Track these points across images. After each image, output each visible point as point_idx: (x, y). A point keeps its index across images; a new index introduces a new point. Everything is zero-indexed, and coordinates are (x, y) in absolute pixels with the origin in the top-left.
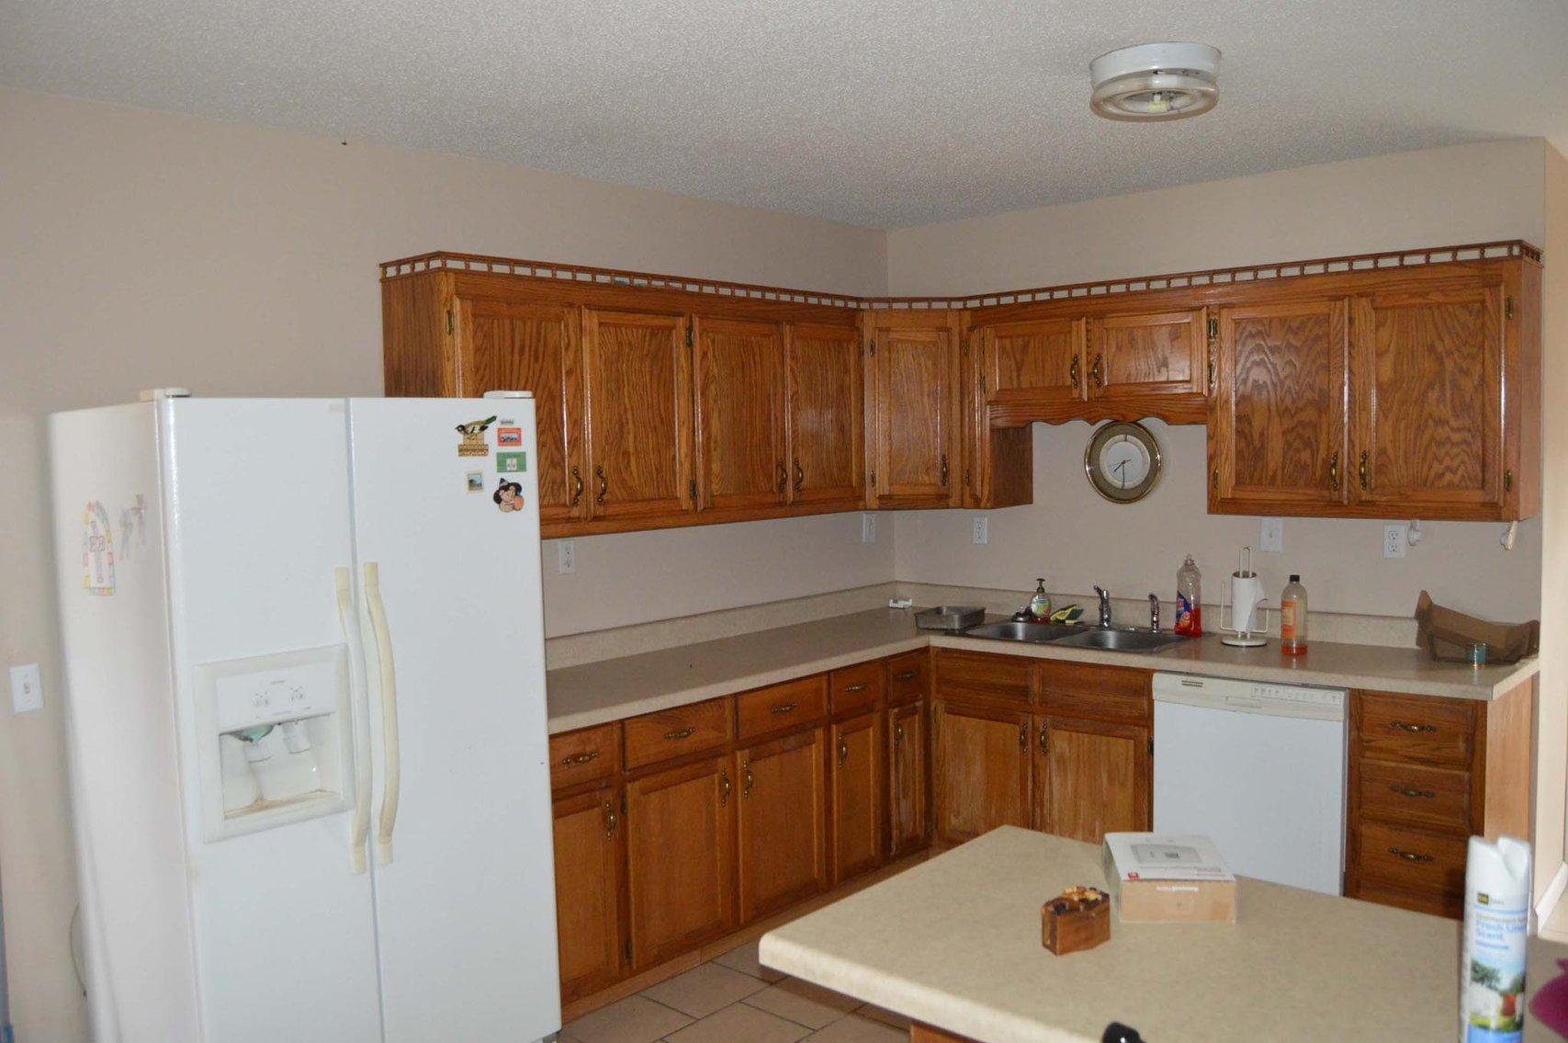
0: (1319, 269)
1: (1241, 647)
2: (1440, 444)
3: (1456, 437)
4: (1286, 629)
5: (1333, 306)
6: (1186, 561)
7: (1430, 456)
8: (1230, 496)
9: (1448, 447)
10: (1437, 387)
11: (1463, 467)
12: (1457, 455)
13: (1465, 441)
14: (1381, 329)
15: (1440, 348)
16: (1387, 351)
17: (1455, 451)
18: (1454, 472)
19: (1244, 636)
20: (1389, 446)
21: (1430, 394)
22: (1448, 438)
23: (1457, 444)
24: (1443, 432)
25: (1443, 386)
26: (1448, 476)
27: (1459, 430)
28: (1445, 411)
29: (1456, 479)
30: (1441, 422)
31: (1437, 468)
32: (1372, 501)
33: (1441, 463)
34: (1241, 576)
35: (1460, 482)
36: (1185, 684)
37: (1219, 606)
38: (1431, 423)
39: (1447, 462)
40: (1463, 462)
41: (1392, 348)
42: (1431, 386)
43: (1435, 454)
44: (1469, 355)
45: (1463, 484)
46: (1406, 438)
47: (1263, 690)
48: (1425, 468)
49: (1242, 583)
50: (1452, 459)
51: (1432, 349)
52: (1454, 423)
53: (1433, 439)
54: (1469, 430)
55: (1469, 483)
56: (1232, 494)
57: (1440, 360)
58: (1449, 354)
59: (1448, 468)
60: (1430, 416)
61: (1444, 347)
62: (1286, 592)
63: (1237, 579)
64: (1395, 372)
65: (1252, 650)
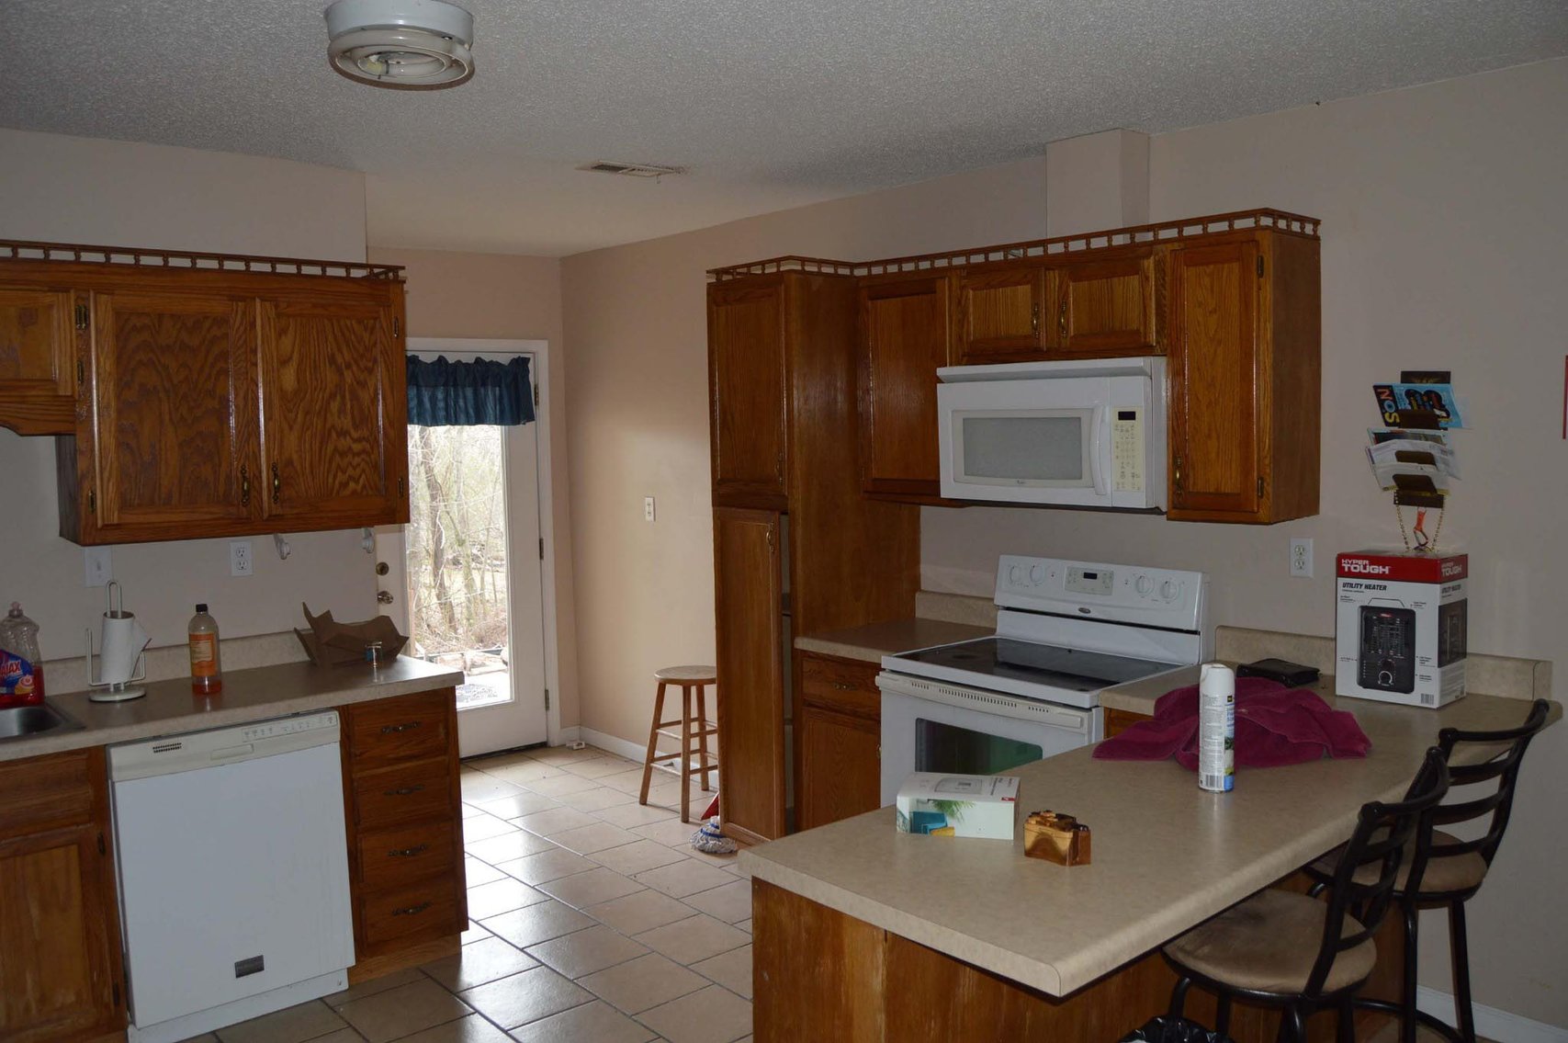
0: (214, 264)
1: (114, 702)
2: (343, 454)
3: (356, 447)
4: (196, 666)
5: (235, 307)
6: (11, 612)
7: (334, 465)
8: (116, 522)
9: (350, 456)
10: (338, 398)
11: (363, 476)
12: (359, 465)
13: (364, 451)
14: (283, 337)
15: (339, 360)
16: (291, 358)
17: (357, 460)
18: (357, 482)
19: (117, 689)
20: (295, 457)
21: (332, 404)
22: (350, 448)
23: (358, 454)
24: (344, 443)
25: (343, 397)
26: (352, 485)
27: (358, 440)
28: (346, 422)
29: (359, 488)
30: (343, 433)
31: (341, 477)
32: (283, 515)
33: (344, 472)
34: (120, 616)
35: (362, 491)
36: (157, 750)
37: (84, 658)
38: (334, 435)
39: (350, 471)
40: (364, 471)
41: (296, 356)
42: (333, 396)
43: (339, 465)
44: (366, 368)
45: (365, 493)
46: (312, 449)
47: (255, 732)
48: (330, 480)
49: (119, 625)
50: (354, 468)
51: (332, 360)
52: (355, 435)
53: (336, 449)
54: (368, 441)
55: (370, 493)
56: (119, 518)
57: (340, 372)
58: (348, 366)
59: (351, 478)
60: (333, 426)
61: (344, 360)
62: (194, 624)
63: (114, 620)
64: (298, 383)
65: (125, 704)
